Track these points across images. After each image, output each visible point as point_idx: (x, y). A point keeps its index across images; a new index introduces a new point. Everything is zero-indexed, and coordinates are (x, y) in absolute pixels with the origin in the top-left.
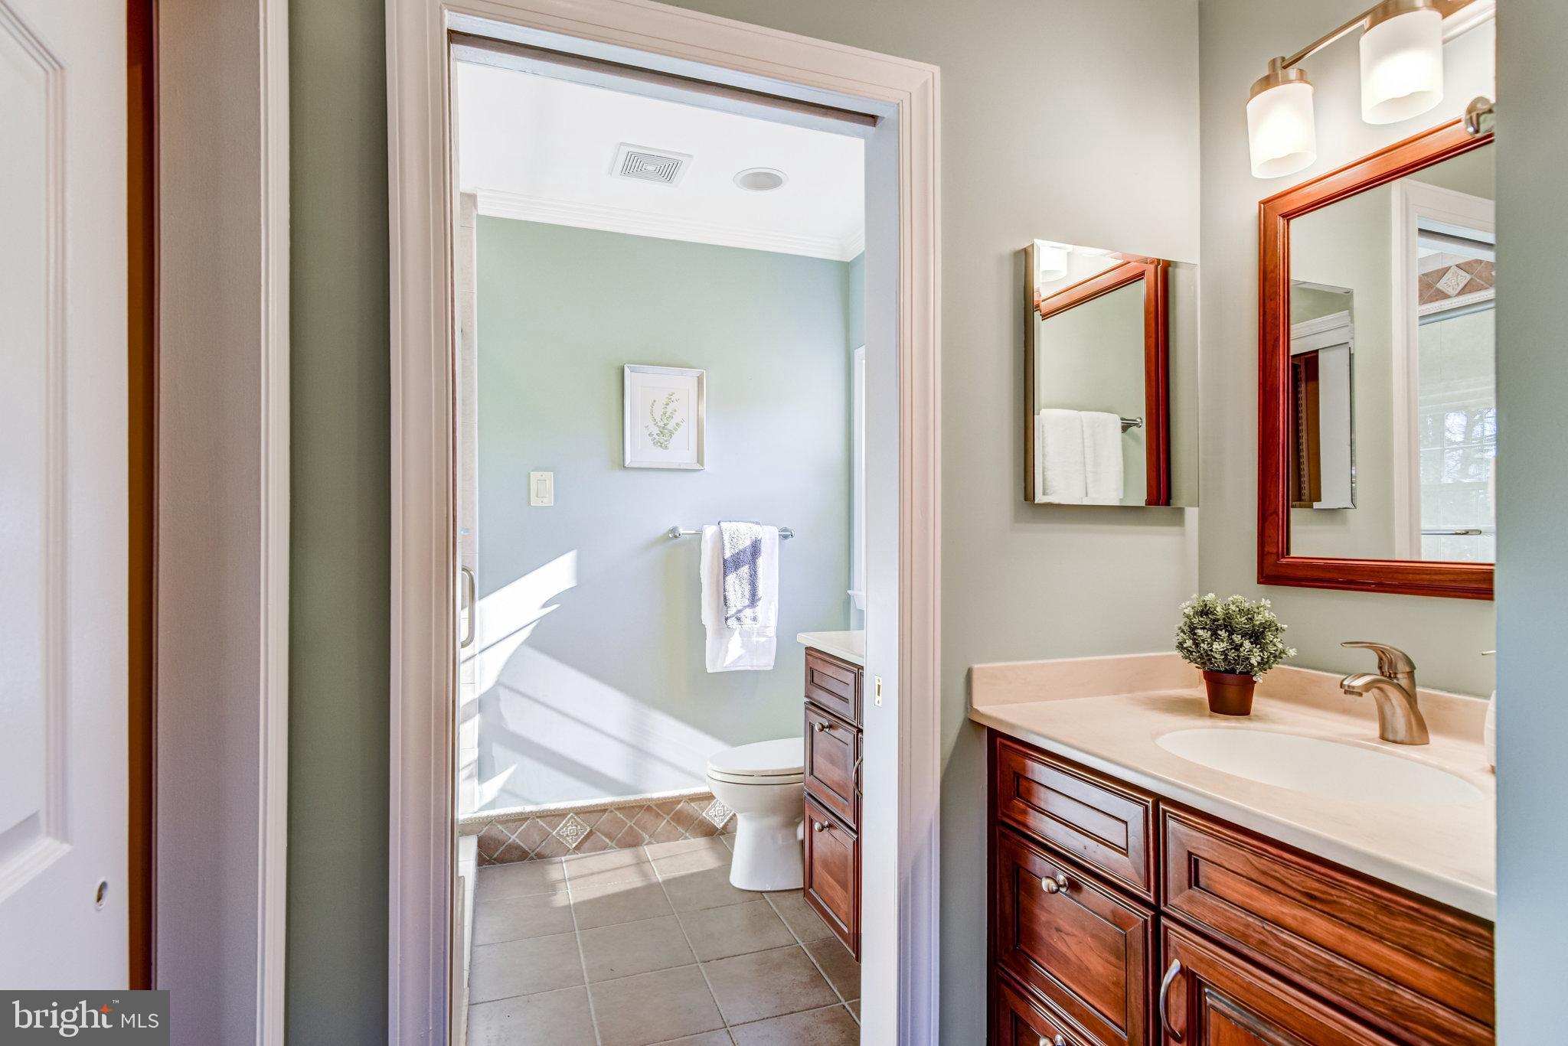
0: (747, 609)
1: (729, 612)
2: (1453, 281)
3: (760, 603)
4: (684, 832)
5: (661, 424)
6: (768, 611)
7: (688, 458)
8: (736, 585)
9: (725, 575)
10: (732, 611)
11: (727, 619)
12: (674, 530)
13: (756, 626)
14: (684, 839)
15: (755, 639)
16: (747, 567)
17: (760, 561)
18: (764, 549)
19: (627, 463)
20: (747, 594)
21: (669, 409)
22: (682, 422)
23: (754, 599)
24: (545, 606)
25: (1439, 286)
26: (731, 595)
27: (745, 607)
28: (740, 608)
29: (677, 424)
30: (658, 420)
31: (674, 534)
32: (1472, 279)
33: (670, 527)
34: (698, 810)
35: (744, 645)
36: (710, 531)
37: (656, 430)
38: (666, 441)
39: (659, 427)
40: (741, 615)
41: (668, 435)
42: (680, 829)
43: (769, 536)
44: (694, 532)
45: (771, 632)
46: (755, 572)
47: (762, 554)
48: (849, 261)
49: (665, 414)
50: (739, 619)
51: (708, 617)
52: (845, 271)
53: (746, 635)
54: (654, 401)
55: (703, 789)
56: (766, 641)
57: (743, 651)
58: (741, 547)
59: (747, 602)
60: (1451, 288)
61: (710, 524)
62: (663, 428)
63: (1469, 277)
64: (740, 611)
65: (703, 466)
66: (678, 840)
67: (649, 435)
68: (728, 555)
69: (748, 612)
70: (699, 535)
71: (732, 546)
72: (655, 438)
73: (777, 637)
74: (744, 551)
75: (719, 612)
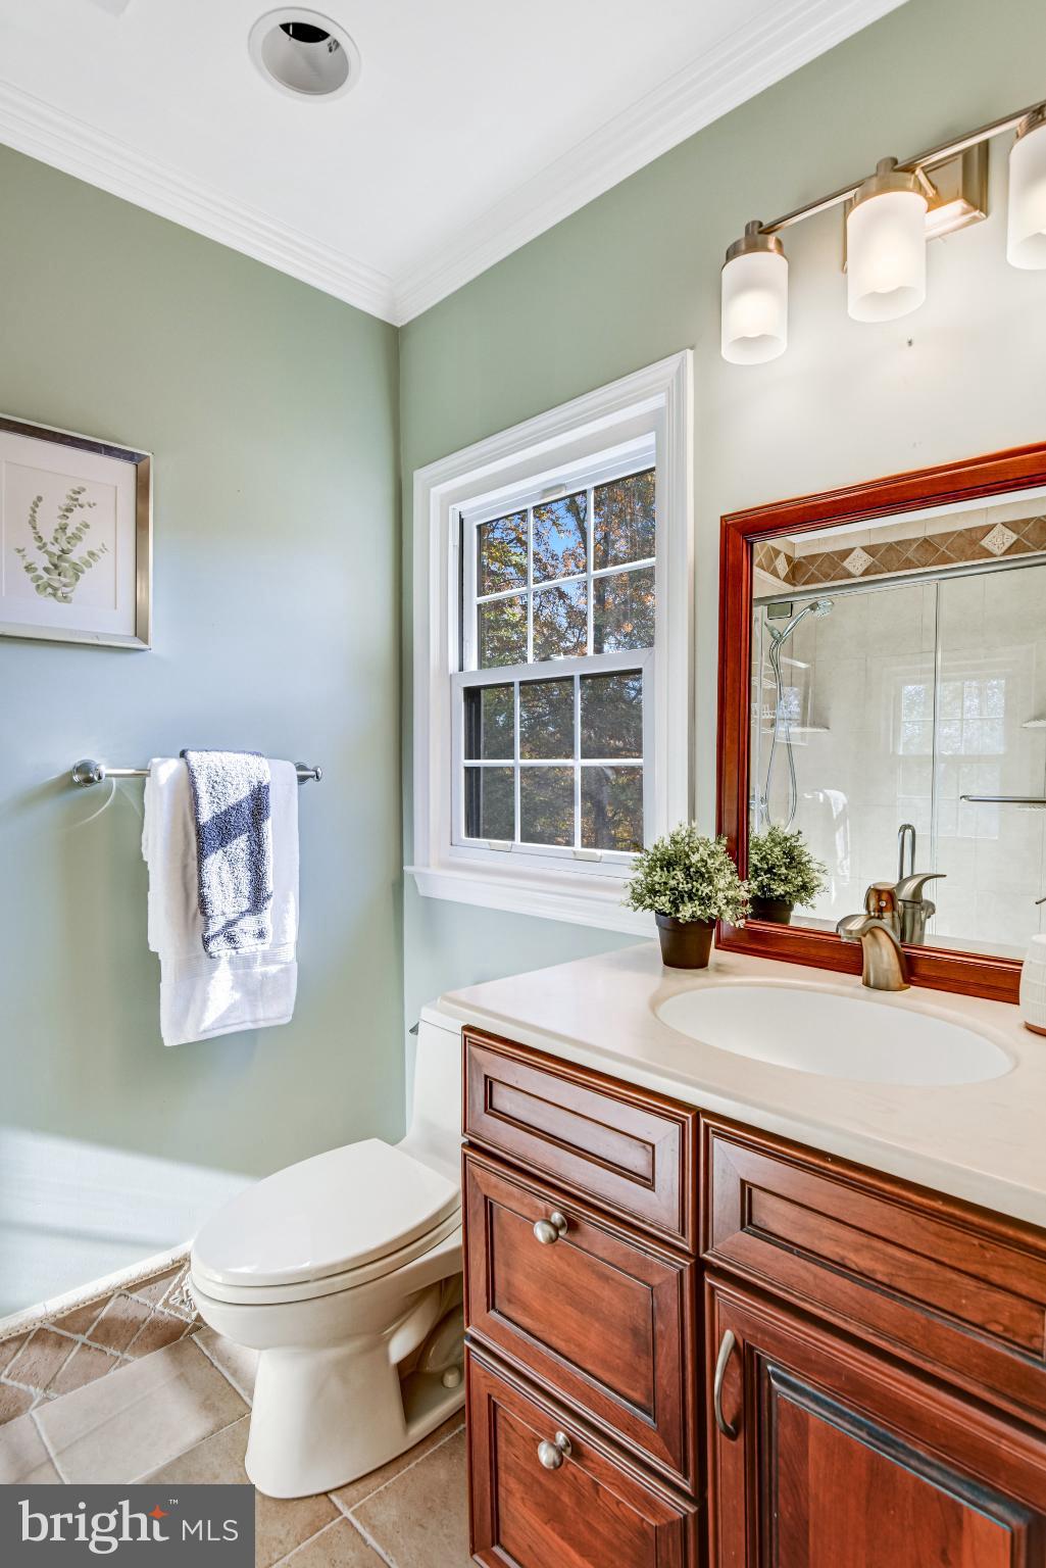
0: (247, 917)
1: (210, 925)
2: (999, 540)
3: (270, 904)
4: (119, 1353)
5: (56, 549)
6: (285, 915)
7: (118, 627)
8: (223, 875)
9: (201, 856)
10: (216, 925)
11: (206, 942)
12: (84, 768)
13: (264, 946)
14: (120, 1366)
15: (258, 969)
16: (244, 837)
17: (268, 826)
18: (274, 801)
20: (246, 889)
21: (74, 521)
22: (104, 549)
23: (258, 898)
25: (983, 543)
26: (214, 894)
27: (242, 914)
28: (232, 917)
29: (91, 554)
30: (47, 538)
31: (85, 774)
32: (1018, 540)
33: (76, 761)
34: (147, 1302)
35: (240, 983)
36: (166, 770)
37: (42, 560)
38: (65, 585)
39: (50, 553)
40: (235, 929)
41: (70, 572)
42: (110, 1351)
43: (279, 776)
44: (132, 771)
45: (289, 953)
46: (260, 846)
47: (272, 811)
48: (399, 325)
49: (63, 528)
50: (231, 939)
51: (163, 933)
52: (394, 340)
53: (242, 964)
54: (39, 498)
55: (159, 1260)
56: (282, 970)
57: (237, 996)
58: (232, 801)
59: (246, 905)
60: (996, 546)
61: (165, 756)
62: (59, 557)
63: (1015, 537)
64: (231, 923)
65: (146, 641)
66: (106, 1372)
67: (26, 567)
68: (206, 815)
69: (249, 924)
70: (141, 778)
71: (215, 799)
72: (40, 577)
73: (297, 961)
74: (237, 807)
75: (188, 923)
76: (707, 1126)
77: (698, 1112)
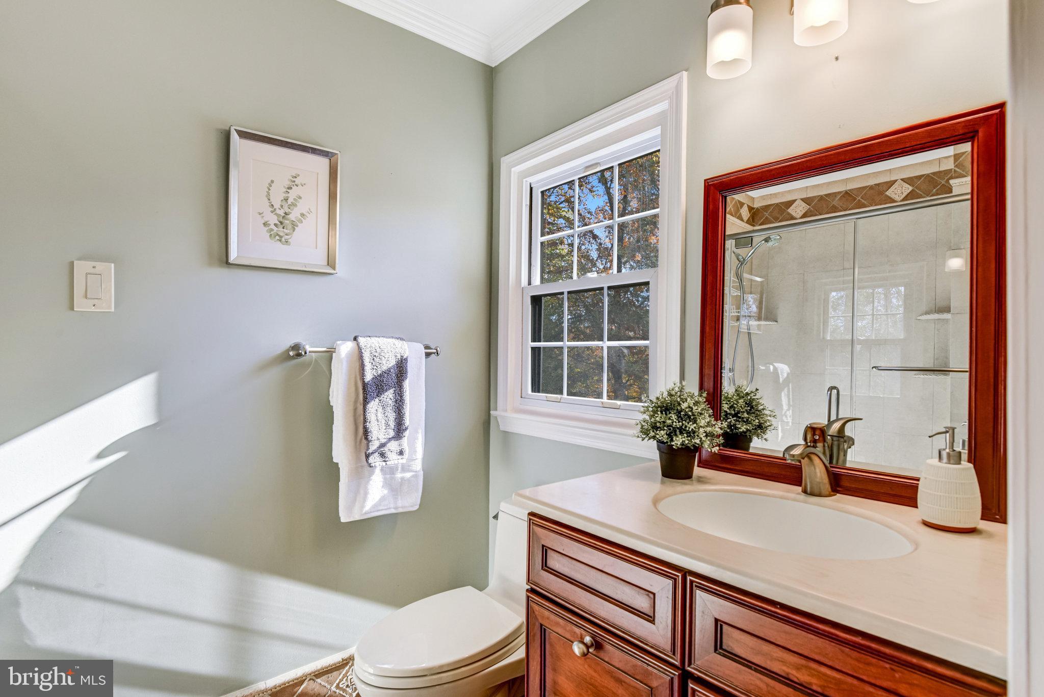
0: (392, 442)
1: (370, 447)
2: (899, 191)
3: (407, 433)
5: (281, 213)
6: (416, 441)
7: (317, 260)
8: (379, 414)
9: (366, 402)
10: (374, 446)
11: (367, 457)
12: (296, 347)
13: (403, 460)
15: (399, 475)
16: (392, 391)
17: (407, 384)
18: (410, 369)
19: (233, 256)
20: (392, 424)
21: (292, 195)
22: (310, 212)
23: (400, 429)
24: (100, 456)
25: (888, 193)
26: (373, 426)
27: (390, 440)
28: (383, 441)
29: (302, 215)
30: (277, 206)
31: (297, 351)
32: (913, 190)
33: (291, 343)
34: (326, 685)
35: (388, 484)
36: (345, 349)
37: (273, 220)
38: (286, 235)
39: (278, 215)
40: (386, 449)
41: (290, 226)
43: (413, 352)
44: (324, 349)
45: (418, 466)
46: (401, 397)
47: (409, 375)
48: (494, 65)
49: (286, 200)
50: (382, 455)
51: (341, 452)
52: (490, 76)
53: (389, 472)
54: (272, 182)
55: (334, 659)
56: (413, 476)
57: (386, 492)
58: (385, 368)
59: (392, 433)
60: (897, 195)
61: (345, 340)
62: (283, 217)
63: (911, 188)
64: (383, 445)
65: (334, 269)
67: (264, 224)
68: (369, 377)
69: (393, 446)
70: (330, 354)
71: (374, 367)
72: (272, 230)
74: (388, 372)
75: (356, 445)
76: (692, 582)
77: (686, 572)
